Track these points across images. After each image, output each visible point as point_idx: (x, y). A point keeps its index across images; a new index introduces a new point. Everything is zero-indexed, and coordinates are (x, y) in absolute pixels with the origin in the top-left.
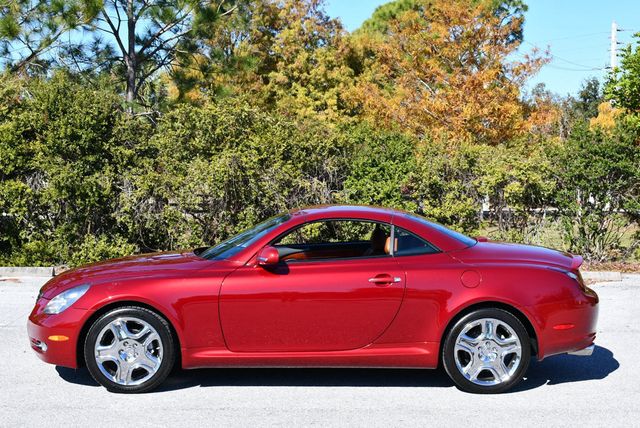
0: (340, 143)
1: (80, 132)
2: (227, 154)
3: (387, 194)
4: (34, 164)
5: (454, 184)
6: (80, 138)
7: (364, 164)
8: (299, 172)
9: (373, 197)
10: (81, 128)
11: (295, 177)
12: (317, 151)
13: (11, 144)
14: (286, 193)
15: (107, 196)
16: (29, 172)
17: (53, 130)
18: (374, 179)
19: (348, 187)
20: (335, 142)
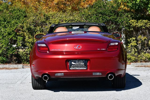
3: (8, 33)
5: (38, 28)
18: (5, 27)
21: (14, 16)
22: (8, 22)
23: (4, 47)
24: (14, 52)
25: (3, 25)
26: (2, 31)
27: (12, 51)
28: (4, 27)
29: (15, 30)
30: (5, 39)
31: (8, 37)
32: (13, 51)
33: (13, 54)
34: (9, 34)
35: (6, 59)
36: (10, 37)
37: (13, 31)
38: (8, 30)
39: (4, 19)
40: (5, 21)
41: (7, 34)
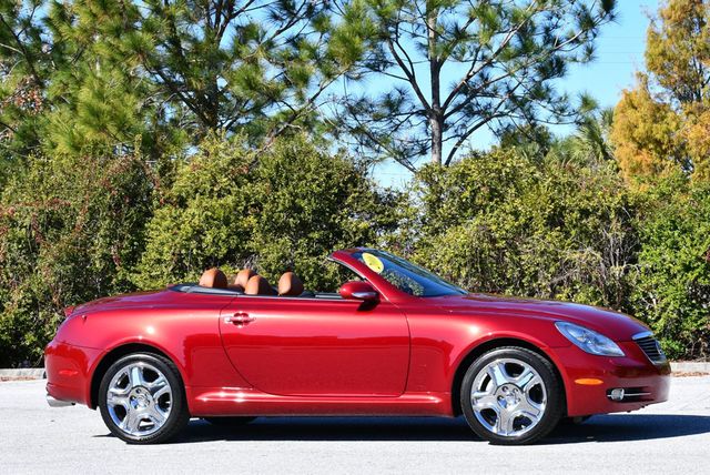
0: (631, 200)
1: (303, 204)
2: (476, 221)
3: (684, 265)
4: (252, 244)
6: (301, 209)
7: (661, 227)
8: (569, 241)
9: (668, 271)
10: (304, 198)
11: (563, 248)
12: (599, 213)
13: (227, 222)
14: (552, 269)
15: (330, 281)
16: (247, 254)
17: (273, 202)
18: (675, 247)
19: (644, 259)
20: (624, 198)
21: (705, 212)
22: (684, 231)
23: (671, 307)
24: (701, 324)
25: (669, 242)
26: (664, 260)
27: (696, 321)
28: (672, 248)
29: (705, 253)
30: (674, 285)
31: (684, 278)
32: (699, 322)
33: (698, 330)
34: (687, 268)
35: (680, 347)
36: (691, 276)
37: (699, 259)
38: (684, 255)
39: (673, 222)
40: (676, 228)
41: (679, 268)
